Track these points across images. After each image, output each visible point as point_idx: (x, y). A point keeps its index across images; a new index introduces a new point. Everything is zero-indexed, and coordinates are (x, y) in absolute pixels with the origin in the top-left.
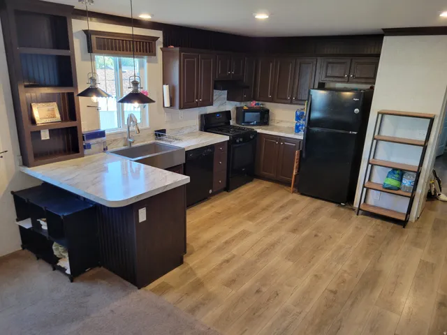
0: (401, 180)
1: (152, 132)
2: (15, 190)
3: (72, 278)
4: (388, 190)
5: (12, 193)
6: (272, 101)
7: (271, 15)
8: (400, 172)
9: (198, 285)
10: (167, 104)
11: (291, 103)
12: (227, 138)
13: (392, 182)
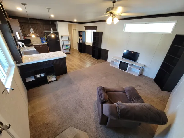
8: (67, 46)
13: (67, 48)
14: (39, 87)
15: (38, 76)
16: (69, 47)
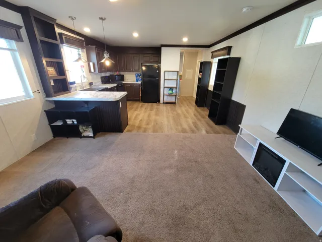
0: (172, 91)
1: (87, 84)
2: (46, 110)
3: (94, 137)
4: (170, 95)
5: (45, 111)
6: (125, 71)
7: (139, 34)
8: (171, 89)
9: (139, 127)
10: (92, 70)
11: (132, 71)
12: (116, 85)
13: (170, 92)
14: (68, 138)
15: (69, 122)
16: (174, 91)
